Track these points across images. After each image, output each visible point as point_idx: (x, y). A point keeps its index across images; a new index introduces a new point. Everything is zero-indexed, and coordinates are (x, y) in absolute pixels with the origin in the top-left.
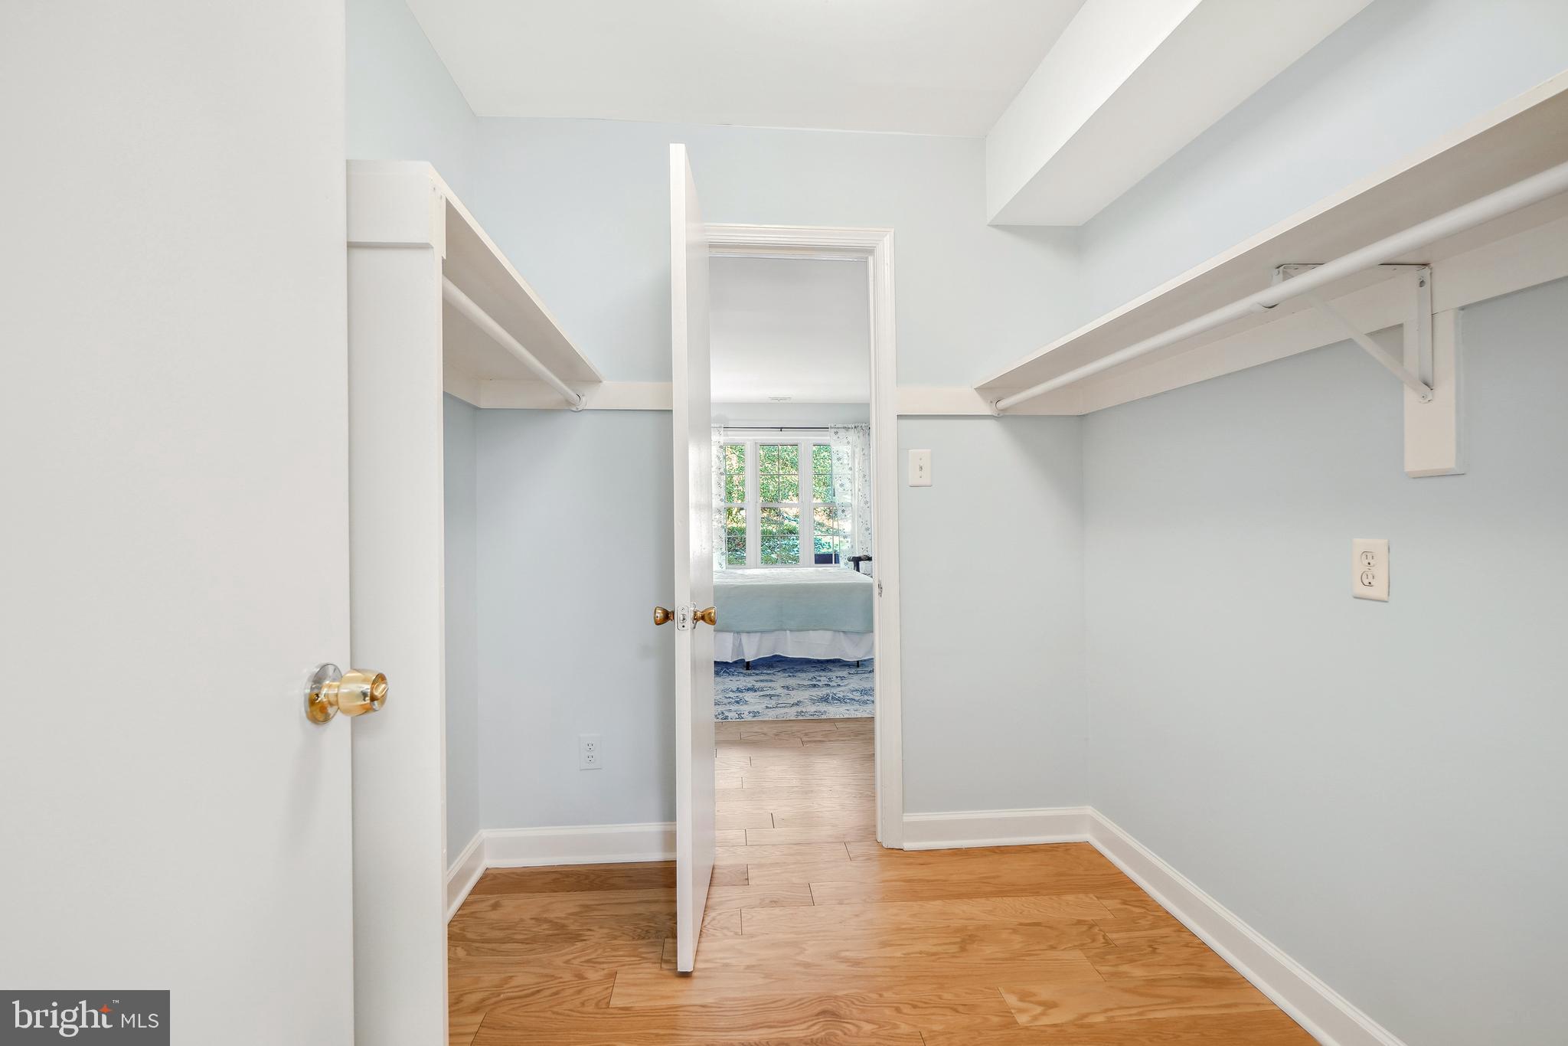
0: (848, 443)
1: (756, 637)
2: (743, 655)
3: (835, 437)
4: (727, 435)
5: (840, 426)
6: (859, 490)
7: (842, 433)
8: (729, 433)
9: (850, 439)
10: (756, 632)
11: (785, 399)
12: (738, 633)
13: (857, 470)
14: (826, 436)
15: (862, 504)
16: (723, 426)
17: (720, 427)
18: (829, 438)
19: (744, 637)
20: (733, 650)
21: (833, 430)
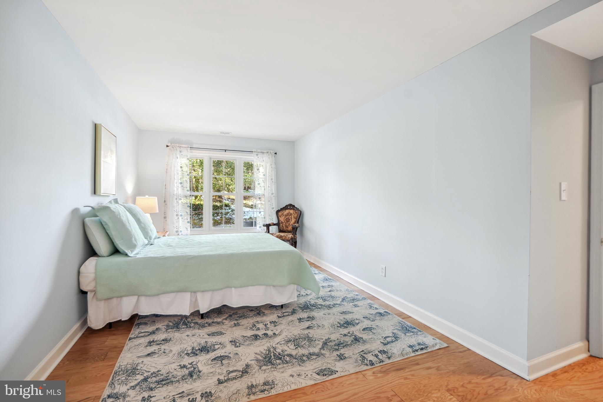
0: (263, 161)
1: (208, 295)
2: (199, 308)
3: (256, 157)
4: (192, 152)
5: (259, 151)
6: (269, 187)
7: (260, 155)
8: (193, 151)
9: (264, 159)
10: (208, 291)
11: (228, 133)
12: (195, 292)
13: (268, 176)
14: (252, 156)
15: (270, 194)
16: (189, 146)
17: (188, 147)
18: (253, 158)
19: (199, 296)
20: (190, 304)
21: (256, 153)
